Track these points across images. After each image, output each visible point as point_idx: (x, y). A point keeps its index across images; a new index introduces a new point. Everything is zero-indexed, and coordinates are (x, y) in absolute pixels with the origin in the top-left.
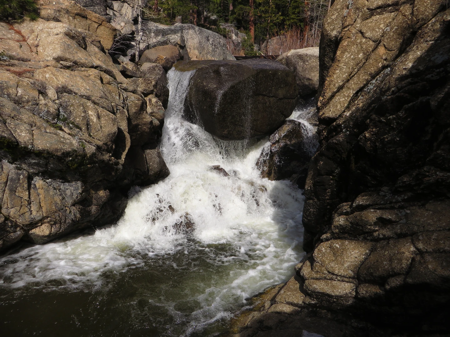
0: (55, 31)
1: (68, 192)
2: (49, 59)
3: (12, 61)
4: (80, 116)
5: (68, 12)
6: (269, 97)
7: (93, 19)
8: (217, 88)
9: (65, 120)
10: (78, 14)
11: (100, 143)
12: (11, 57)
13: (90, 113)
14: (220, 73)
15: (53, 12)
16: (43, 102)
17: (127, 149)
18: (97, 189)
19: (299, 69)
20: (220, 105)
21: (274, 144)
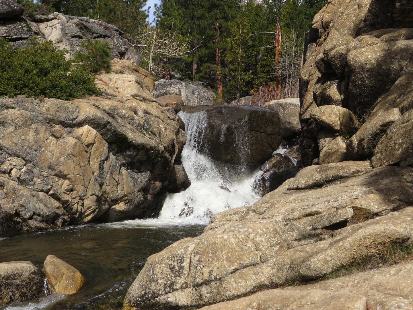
0: (129, 79)
1: (139, 180)
2: (128, 95)
3: (108, 96)
4: (156, 127)
5: (129, 68)
6: (261, 132)
7: (143, 73)
8: (222, 124)
9: (147, 129)
10: (134, 70)
11: (166, 145)
12: (107, 94)
13: (161, 126)
14: (223, 113)
15: (120, 68)
16: (137, 118)
17: (176, 153)
18: (155, 180)
19: (281, 115)
20: (225, 136)
21: (265, 172)
